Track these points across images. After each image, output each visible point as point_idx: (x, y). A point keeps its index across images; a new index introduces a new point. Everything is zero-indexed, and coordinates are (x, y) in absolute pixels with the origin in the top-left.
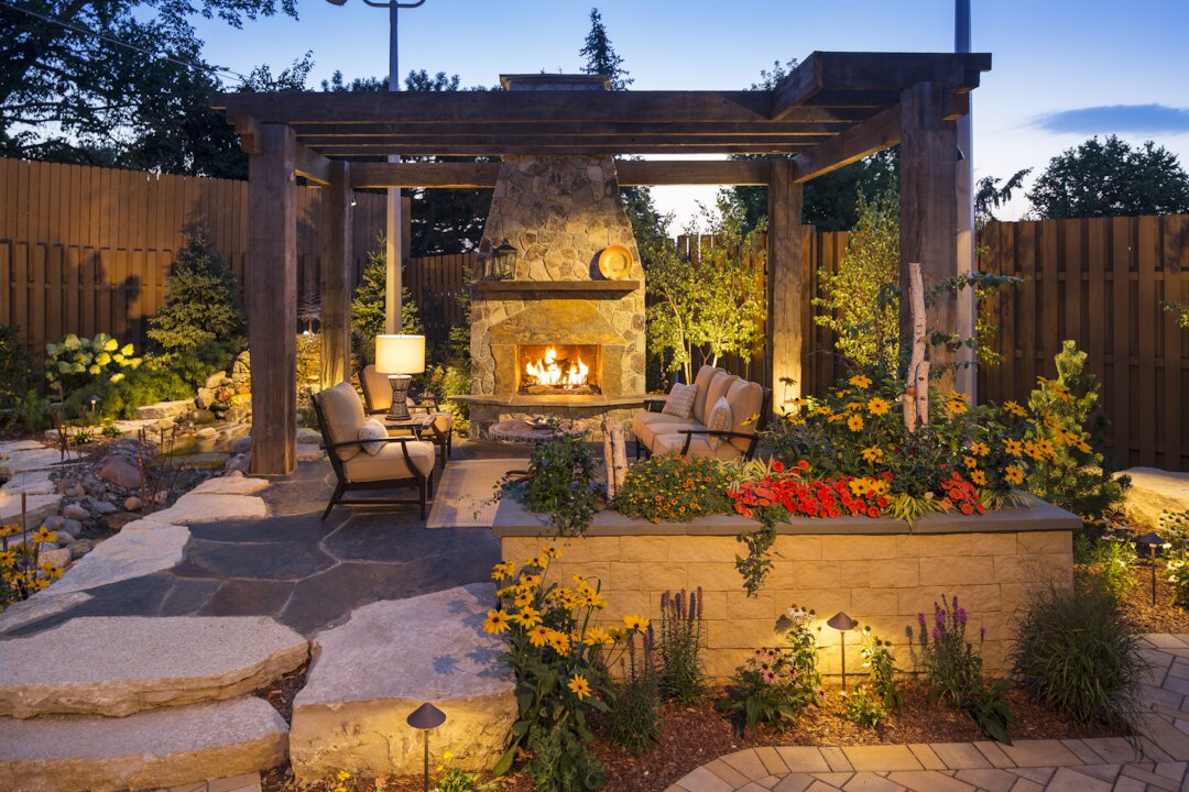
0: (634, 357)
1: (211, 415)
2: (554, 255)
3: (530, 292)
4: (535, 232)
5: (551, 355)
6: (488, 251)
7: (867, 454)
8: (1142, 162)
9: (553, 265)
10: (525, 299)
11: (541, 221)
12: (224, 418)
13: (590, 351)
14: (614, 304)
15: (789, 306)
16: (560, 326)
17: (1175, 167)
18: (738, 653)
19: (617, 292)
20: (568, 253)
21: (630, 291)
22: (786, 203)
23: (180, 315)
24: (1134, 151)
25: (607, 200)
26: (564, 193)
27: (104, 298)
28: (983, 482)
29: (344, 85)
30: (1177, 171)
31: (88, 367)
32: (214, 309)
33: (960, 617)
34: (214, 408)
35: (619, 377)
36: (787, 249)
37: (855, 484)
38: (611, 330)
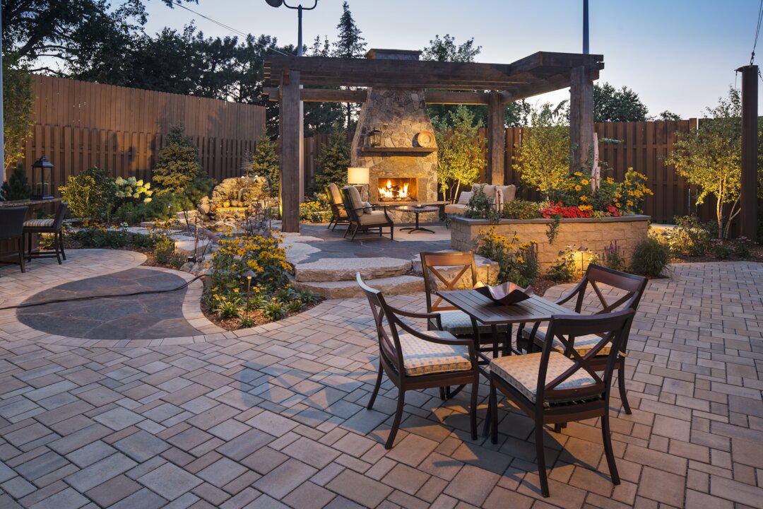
0: (432, 184)
1: (207, 218)
2: (396, 136)
3: (386, 153)
4: (387, 124)
5: (389, 184)
6: (365, 133)
7: (582, 198)
8: (621, 97)
9: (396, 140)
10: (382, 156)
11: (390, 119)
12: (215, 220)
13: (412, 181)
14: (423, 159)
15: (499, 160)
16: (399, 169)
17: (637, 100)
18: (546, 264)
19: (425, 153)
20: (402, 135)
21: (430, 153)
22: (498, 113)
23: (172, 168)
24: (617, 91)
25: (421, 110)
26: (400, 106)
27: (118, 159)
28: (620, 207)
29: (204, 40)
30: (638, 103)
31: (132, 194)
32: (190, 164)
33: (617, 248)
34: (209, 215)
35: (426, 193)
36: (498, 134)
37: (580, 207)
38: (422, 170)
